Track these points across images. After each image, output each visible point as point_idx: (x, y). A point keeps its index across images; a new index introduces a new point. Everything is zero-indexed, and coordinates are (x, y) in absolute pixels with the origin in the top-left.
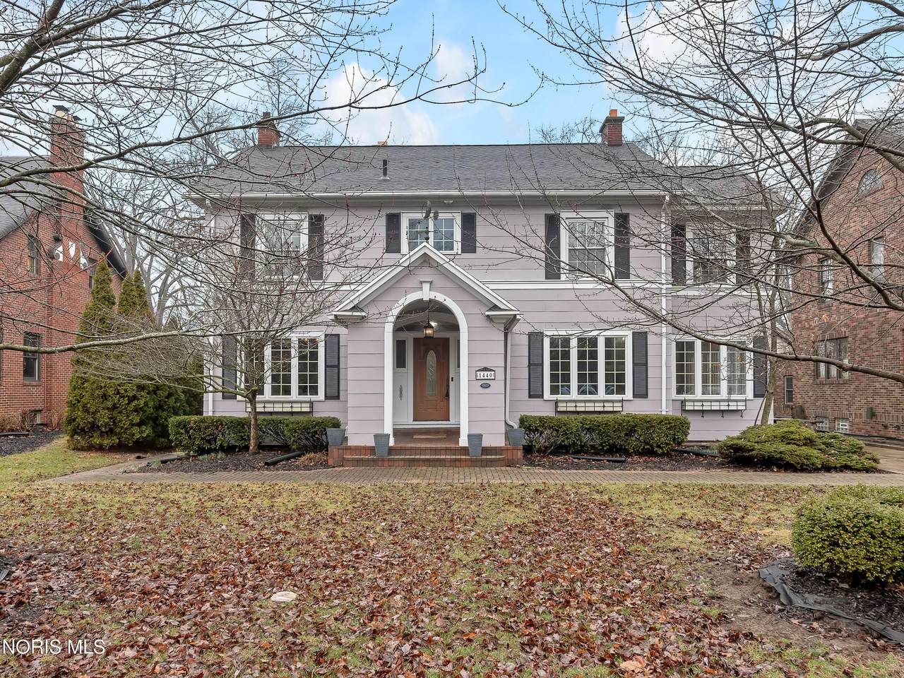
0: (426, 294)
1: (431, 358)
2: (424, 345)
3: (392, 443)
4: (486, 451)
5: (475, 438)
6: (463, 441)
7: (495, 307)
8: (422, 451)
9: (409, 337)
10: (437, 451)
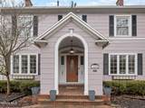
0: (71, 34)
1: (72, 62)
2: (70, 58)
3: (57, 93)
4: (97, 97)
5: (92, 92)
6: (86, 93)
7: (100, 39)
8: (69, 97)
9: (65, 55)
10: (76, 97)
